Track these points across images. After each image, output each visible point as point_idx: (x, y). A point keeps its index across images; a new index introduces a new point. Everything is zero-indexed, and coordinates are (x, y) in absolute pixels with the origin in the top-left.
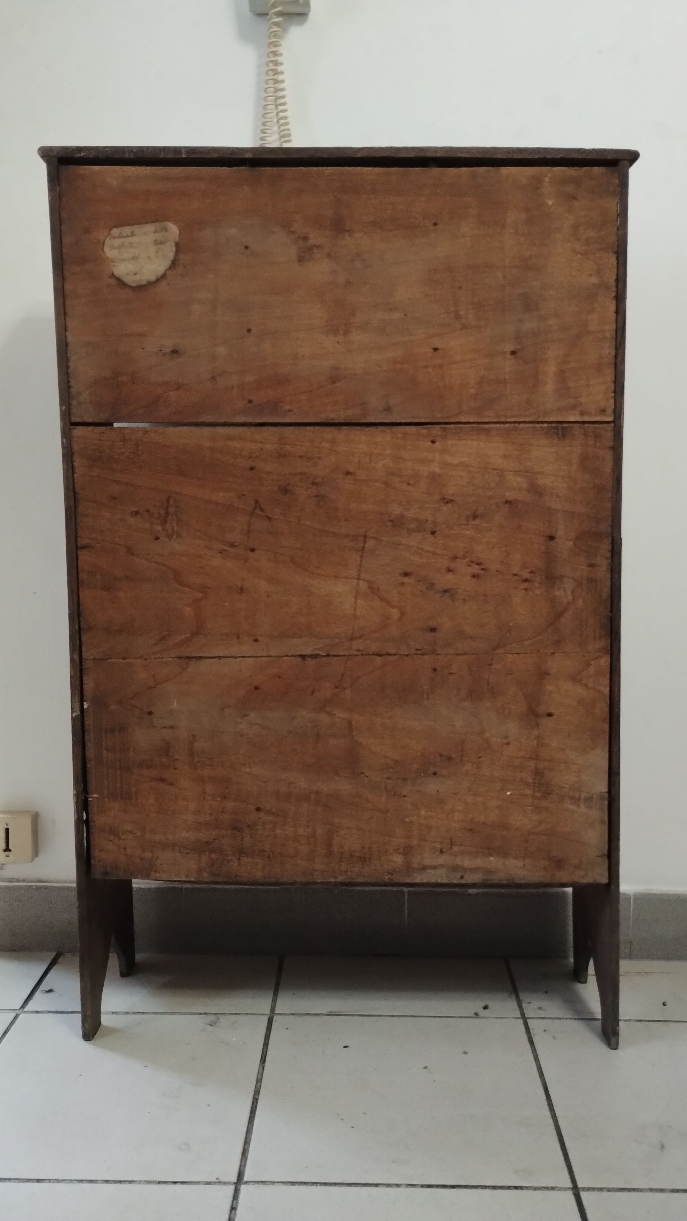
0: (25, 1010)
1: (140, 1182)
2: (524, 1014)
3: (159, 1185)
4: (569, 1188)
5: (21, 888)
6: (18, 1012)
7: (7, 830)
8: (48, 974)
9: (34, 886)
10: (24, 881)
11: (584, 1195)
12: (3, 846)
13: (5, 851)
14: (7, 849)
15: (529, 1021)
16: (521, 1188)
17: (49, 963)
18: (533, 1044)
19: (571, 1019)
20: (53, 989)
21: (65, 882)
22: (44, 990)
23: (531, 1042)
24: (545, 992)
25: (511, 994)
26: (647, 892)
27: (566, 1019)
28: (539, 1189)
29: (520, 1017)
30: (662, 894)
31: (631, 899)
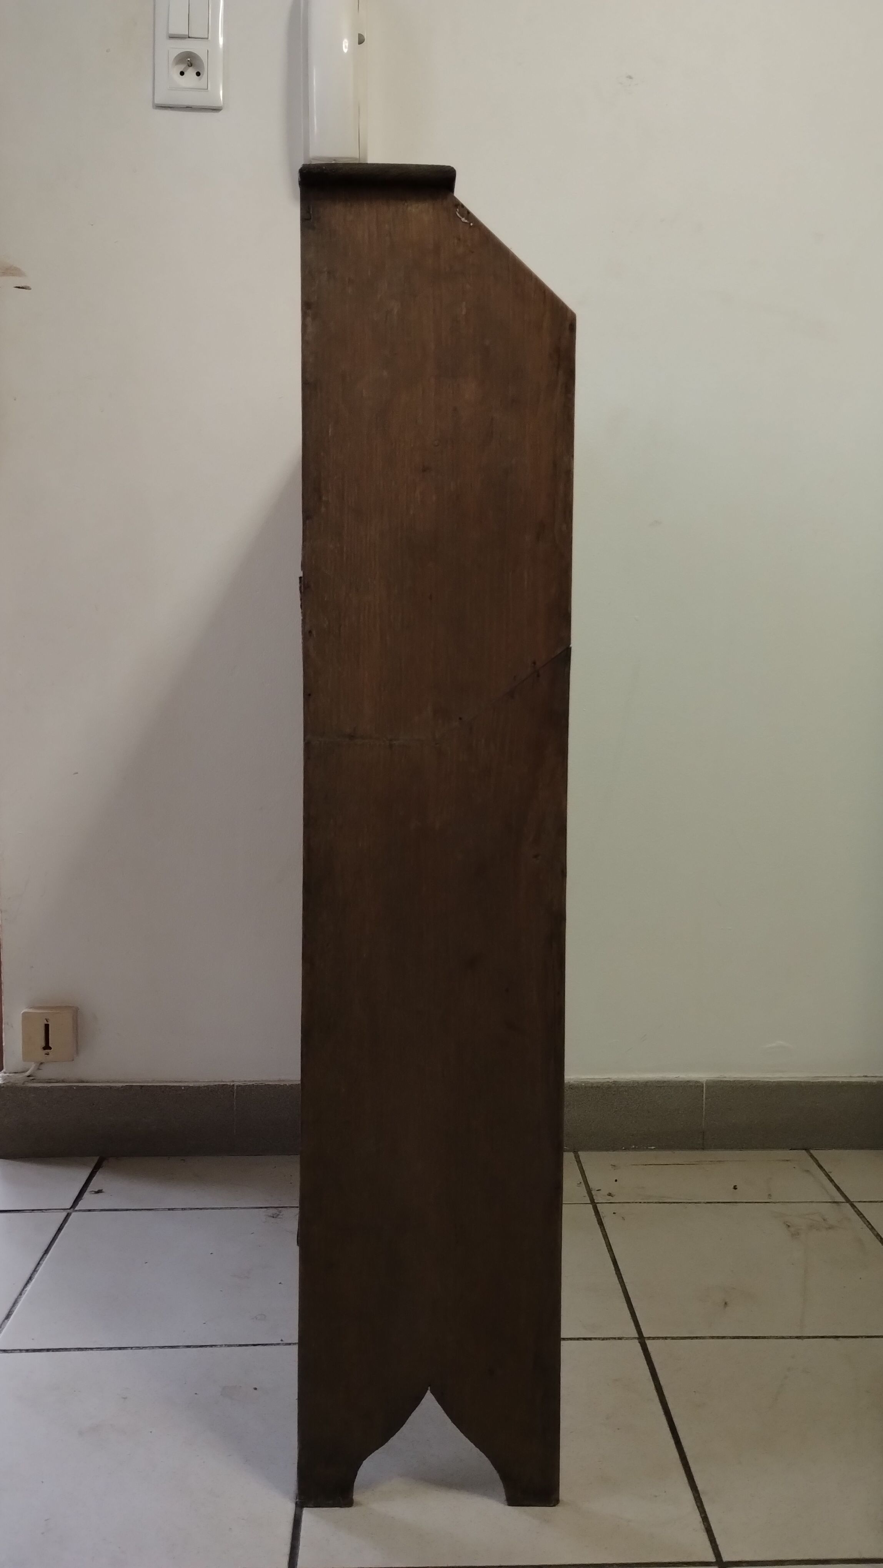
0: (76, 1209)
1: (221, 1346)
2: (594, 1200)
3: (240, 1347)
4: (635, 1338)
5: (61, 1088)
6: (69, 1211)
7: (47, 1027)
8: (94, 1177)
9: (75, 1086)
10: (63, 1081)
11: (649, 1343)
12: (43, 1043)
13: (45, 1048)
14: (47, 1047)
15: (599, 1206)
16: (590, 1339)
17: (93, 1165)
18: (603, 1224)
19: (640, 1203)
20: (102, 1190)
21: (108, 1082)
22: (93, 1191)
23: (601, 1223)
24: (615, 1179)
25: (581, 1183)
26: (720, 1079)
27: (636, 1203)
28: (607, 1339)
29: (589, 1202)
30: (735, 1081)
31: (703, 1087)
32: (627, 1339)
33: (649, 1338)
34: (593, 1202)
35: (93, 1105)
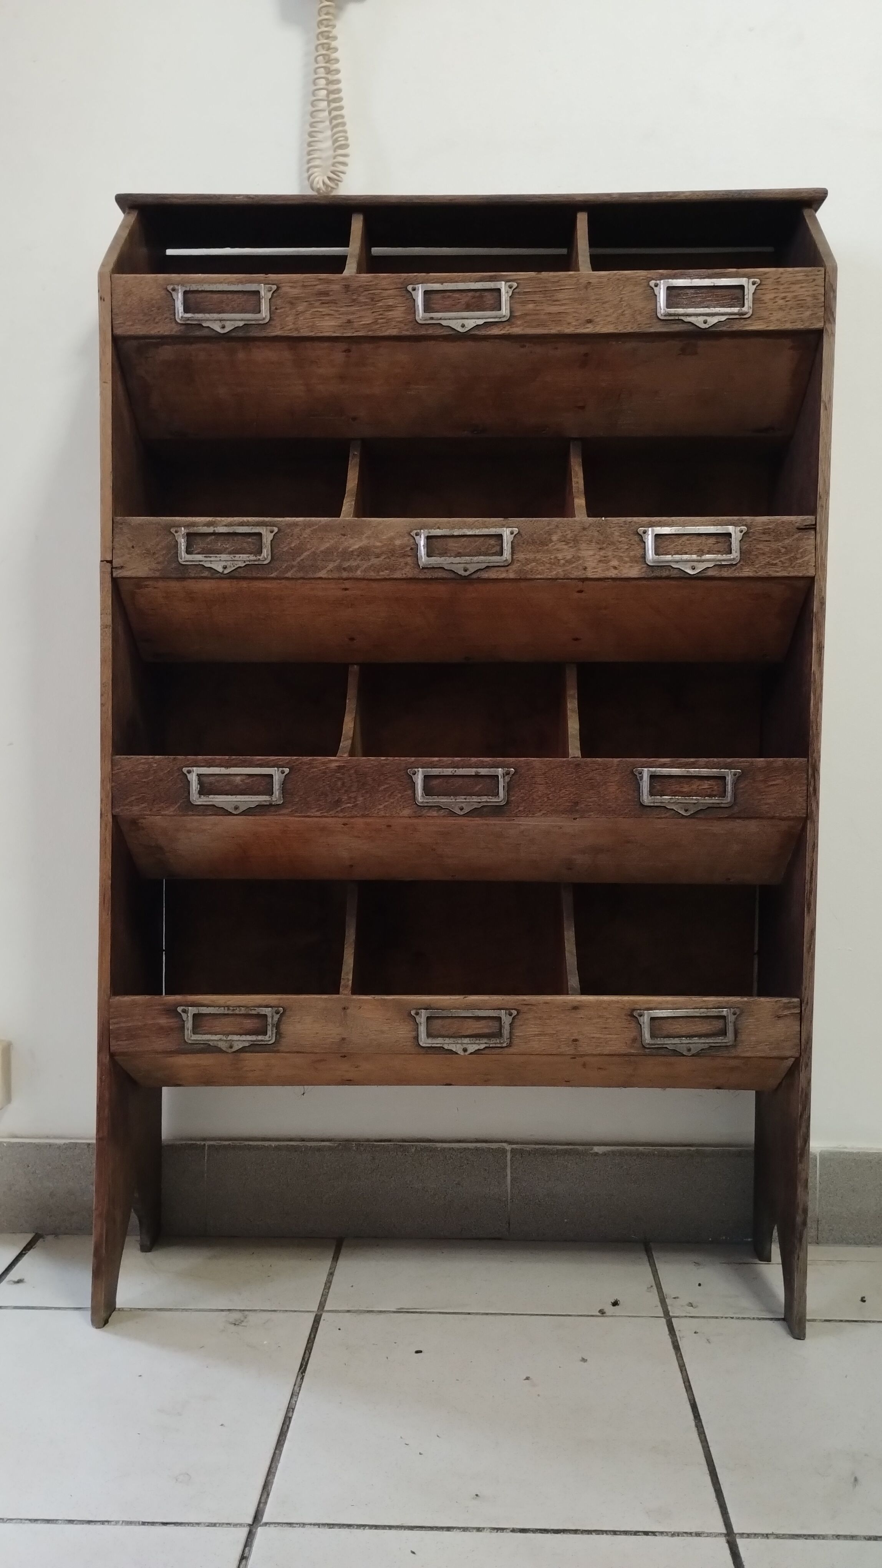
1: (117, 1522)
2: (669, 1312)
3: (142, 1527)
4: (721, 1534)
8: (19, 1260)
9: (5, 1142)
11: (741, 1543)
15: (674, 1321)
16: (654, 1533)
17: (23, 1246)
18: (679, 1348)
19: (732, 1318)
20: (24, 1279)
21: (47, 1137)
22: (11, 1281)
23: (677, 1347)
24: (698, 1284)
25: (652, 1286)
26: (837, 1150)
27: (726, 1318)
28: (678, 1534)
29: (663, 1315)
30: (859, 1152)
31: (816, 1161)
32: (709, 1535)
33: (742, 1535)
34: (666, 1313)
35: (28, 1166)
